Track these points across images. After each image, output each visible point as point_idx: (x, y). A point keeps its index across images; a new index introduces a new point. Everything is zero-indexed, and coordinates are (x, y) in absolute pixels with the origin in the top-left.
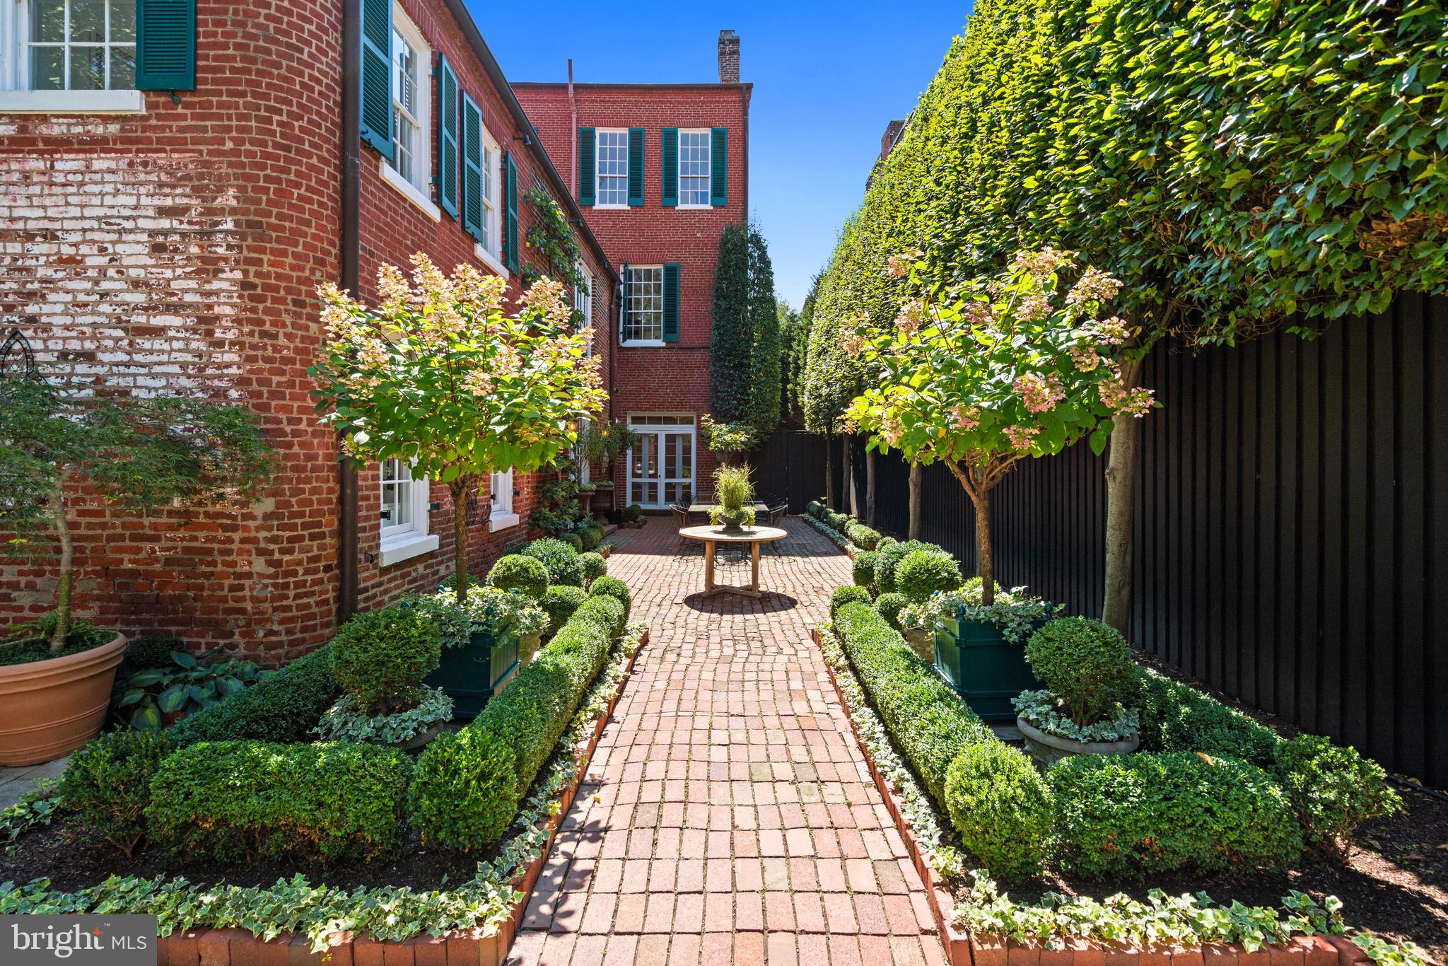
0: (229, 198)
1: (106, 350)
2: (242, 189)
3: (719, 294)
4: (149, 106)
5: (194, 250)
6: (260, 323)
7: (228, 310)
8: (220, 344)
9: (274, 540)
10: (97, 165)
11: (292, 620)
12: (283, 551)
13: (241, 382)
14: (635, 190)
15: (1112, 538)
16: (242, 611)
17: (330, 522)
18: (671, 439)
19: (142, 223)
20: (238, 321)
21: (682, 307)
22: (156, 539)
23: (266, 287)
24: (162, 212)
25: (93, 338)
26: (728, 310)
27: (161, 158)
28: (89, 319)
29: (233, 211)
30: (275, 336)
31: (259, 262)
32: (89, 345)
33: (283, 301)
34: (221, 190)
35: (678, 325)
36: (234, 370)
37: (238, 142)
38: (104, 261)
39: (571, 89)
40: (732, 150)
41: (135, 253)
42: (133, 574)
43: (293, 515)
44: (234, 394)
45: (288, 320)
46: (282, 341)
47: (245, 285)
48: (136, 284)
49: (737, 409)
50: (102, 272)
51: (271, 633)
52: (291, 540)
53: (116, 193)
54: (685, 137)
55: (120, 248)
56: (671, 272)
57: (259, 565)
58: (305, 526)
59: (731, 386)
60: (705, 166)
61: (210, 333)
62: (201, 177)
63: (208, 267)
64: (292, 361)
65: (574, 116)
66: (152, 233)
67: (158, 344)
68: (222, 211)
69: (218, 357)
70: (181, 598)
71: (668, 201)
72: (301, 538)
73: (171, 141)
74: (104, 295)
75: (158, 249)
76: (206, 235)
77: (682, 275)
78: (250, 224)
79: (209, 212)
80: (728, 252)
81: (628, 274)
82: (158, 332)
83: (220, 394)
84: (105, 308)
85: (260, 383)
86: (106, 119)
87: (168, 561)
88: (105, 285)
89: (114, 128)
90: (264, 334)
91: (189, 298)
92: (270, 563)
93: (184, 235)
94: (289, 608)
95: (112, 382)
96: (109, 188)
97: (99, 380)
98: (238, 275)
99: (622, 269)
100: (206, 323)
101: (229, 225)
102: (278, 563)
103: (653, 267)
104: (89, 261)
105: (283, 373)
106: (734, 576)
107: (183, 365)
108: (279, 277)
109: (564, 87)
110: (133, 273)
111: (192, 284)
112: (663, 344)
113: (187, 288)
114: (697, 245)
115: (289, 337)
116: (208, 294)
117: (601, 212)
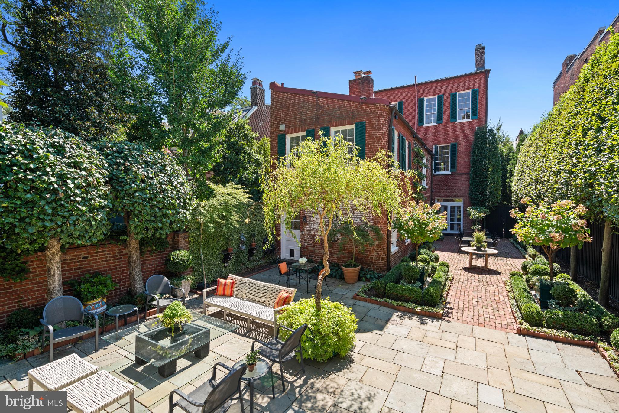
3: (474, 154)
9: (378, 249)
11: (380, 265)
12: (380, 251)
13: (373, 219)
14: (440, 118)
16: (372, 262)
17: (386, 245)
18: (453, 207)
21: (458, 159)
26: (477, 160)
35: (456, 165)
39: (416, 86)
40: (480, 97)
49: (481, 198)
51: (377, 267)
54: (460, 95)
56: (454, 147)
57: (375, 254)
58: (382, 247)
59: (478, 189)
60: (468, 104)
65: (417, 95)
71: (453, 120)
72: (382, 249)
77: (458, 147)
80: (478, 138)
81: (436, 148)
85: (376, 219)
87: (359, 252)
94: (380, 262)
99: (434, 147)
102: (378, 254)
103: (446, 145)
106: (479, 263)
107: (362, 216)
109: (413, 86)
112: (450, 173)
117: (426, 127)
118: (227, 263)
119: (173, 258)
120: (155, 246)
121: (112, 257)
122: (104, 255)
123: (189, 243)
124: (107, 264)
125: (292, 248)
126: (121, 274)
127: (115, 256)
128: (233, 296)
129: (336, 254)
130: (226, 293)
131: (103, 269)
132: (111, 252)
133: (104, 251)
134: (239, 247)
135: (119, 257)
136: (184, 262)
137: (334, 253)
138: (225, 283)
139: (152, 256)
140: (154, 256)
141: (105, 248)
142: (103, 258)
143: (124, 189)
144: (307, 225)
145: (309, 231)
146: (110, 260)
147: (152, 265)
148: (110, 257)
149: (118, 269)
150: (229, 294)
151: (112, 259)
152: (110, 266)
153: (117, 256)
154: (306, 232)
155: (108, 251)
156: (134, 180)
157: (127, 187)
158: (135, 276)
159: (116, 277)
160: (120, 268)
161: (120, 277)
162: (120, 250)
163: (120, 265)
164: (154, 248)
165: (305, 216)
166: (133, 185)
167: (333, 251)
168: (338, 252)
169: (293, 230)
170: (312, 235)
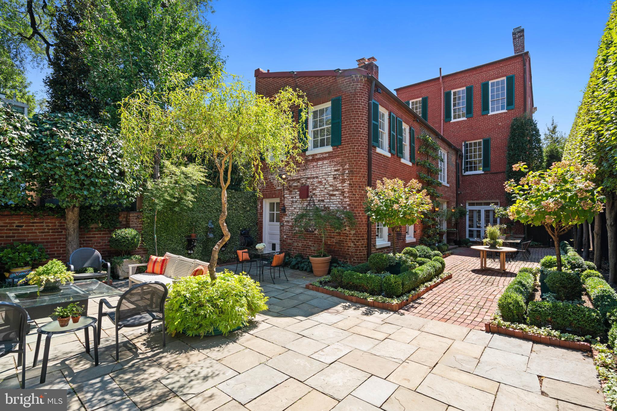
0: (347, 166)
1: (326, 199)
2: (349, 164)
3: (510, 148)
4: (333, 149)
5: (341, 178)
6: (352, 192)
7: (347, 190)
8: (345, 197)
9: (355, 239)
10: (325, 162)
11: (358, 257)
12: (357, 242)
13: (349, 205)
14: (469, 110)
16: (349, 254)
17: (366, 236)
18: (487, 212)
19: (332, 173)
20: (349, 192)
21: (492, 156)
22: (334, 238)
23: (354, 184)
24: (336, 170)
25: (324, 197)
26: (514, 155)
27: (335, 160)
28: (323, 193)
29: (348, 169)
30: (355, 195)
31: (352, 179)
32: (323, 198)
33: (356, 187)
34: (346, 165)
35: (490, 163)
36: (348, 203)
37: (349, 154)
38: (325, 181)
39: (441, 79)
40: (518, 85)
41: (330, 179)
42: (330, 245)
43: (359, 234)
44: (348, 208)
45: (358, 191)
46: (357, 196)
47: (350, 184)
48: (331, 186)
50: (325, 183)
51: (354, 260)
52: (358, 240)
53: (328, 168)
54: (493, 84)
55: (328, 179)
56: (486, 143)
57: (352, 245)
58: (361, 237)
60: (503, 94)
61: (343, 195)
62: (342, 162)
63: (343, 181)
64: (358, 200)
65: (442, 88)
66: (334, 175)
67: (335, 198)
68: (346, 169)
69: (345, 200)
70: (338, 251)
71: (485, 112)
72: (360, 239)
73: (337, 156)
74: (325, 188)
75: (334, 178)
76: (343, 174)
77: (492, 142)
78: (351, 171)
79: (344, 169)
80: (514, 130)
81: (466, 145)
82: (334, 195)
83: (345, 208)
84: (326, 191)
85: (353, 205)
86: (326, 153)
87: (336, 243)
88: (326, 186)
89: (327, 155)
90: (353, 194)
91: (340, 188)
92: (355, 244)
93: (339, 175)
94: (357, 255)
95: (326, 206)
96: (326, 167)
97: (324, 205)
98: (349, 182)
99: (463, 144)
100: (343, 193)
101: (347, 172)
103: (477, 141)
104: (323, 182)
105: (356, 203)
107: (339, 202)
108: (356, 182)
109: (438, 79)
110: (330, 183)
111: (340, 185)
112: (483, 172)
113: (339, 186)
114: (499, 128)
115: (358, 194)
116: (343, 187)
117: (454, 123)
118: (191, 249)
119: (115, 235)
120: (103, 223)
121: (52, 229)
122: (42, 226)
123: (142, 224)
124: (45, 235)
125: (274, 242)
126: (61, 248)
127: (55, 229)
128: (163, 274)
129: (313, 246)
130: (155, 271)
131: (40, 240)
132: (50, 224)
133: (42, 223)
134: (207, 235)
135: (60, 230)
136: (128, 240)
137: (311, 246)
138: (156, 259)
139: (100, 234)
140: (103, 234)
141: (43, 219)
142: (40, 229)
143: (46, 152)
144: (286, 215)
145: (288, 222)
146: (49, 232)
147: (100, 243)
148: (48, 229)
149: (58, 243)
150: (159, 272)
151: (51, 231)
152: (48, 239)
153: (58, 229)
154: (285, 224)
155: (46, 223)
156: (58, 144)
157: (49, 151)
158: (70, 249)
159: (55, 251)
160: (60, 242)
161: (60, 251)
162: (61, 223)
163: (61, 238)
164: (100, 225)
165: (284, 206)
166: (55, 149)
167: (310, 243)
168: (315, 244)
169: (275, 223)
170: (291, 226)
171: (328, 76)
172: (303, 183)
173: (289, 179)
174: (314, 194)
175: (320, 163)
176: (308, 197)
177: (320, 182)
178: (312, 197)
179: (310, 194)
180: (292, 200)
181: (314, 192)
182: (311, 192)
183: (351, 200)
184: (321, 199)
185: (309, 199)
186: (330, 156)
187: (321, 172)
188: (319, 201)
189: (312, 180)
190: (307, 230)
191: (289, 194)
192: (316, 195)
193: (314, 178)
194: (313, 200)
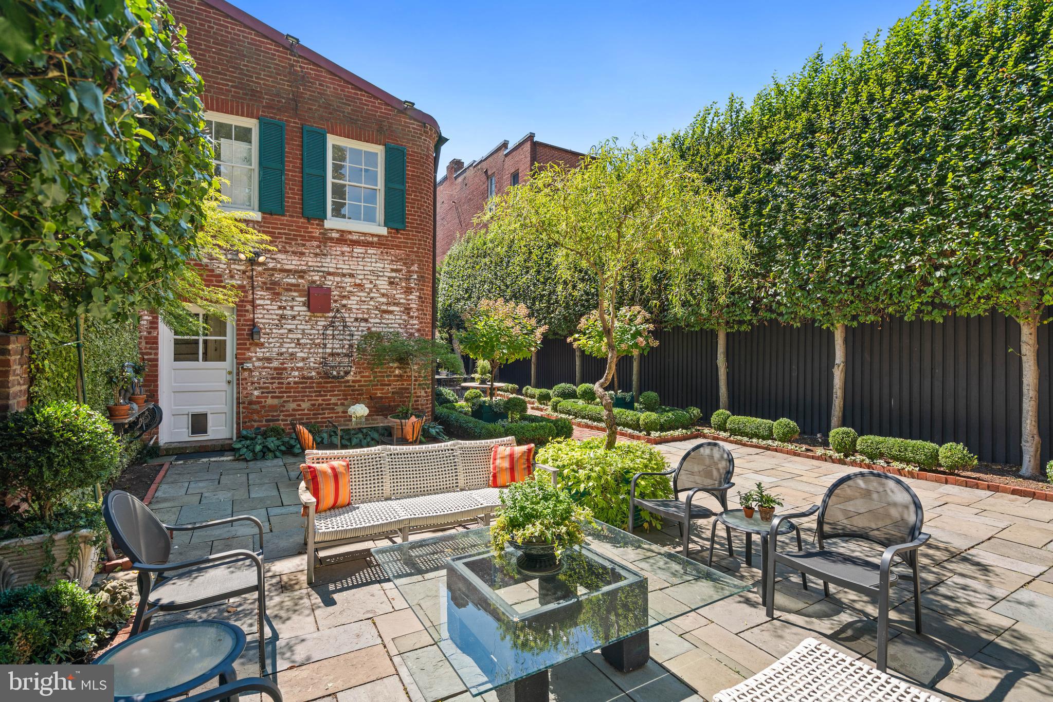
0: (415, 268)
1: (372, 318)
2: (419, 265)
4: (389, 233)
5: (404, 284)
7: (415, 306)
8: (412, 317)
10: (369, 251)
13: (418, 330)
15: (635, 377)
19: (386, 274)
20: (418, 310)
22: (390, 385)
23: (425, 298)
24: (393, 270)
25: (368, 313)
27: (392, 252)
28: (366, 307)
29: (417, 272)
31: (423, 290)
32: (366, 316)
34: (413, 264)
36: (416, 327)
37: (418, 248)
38: (372, 286)
41: (383, 284)
42: (381, 398)
44: (416, 335)
45: (429, 309)
46: (428, 316)
47: (420, 297)
48: (383, 295)
50: (371, 290)
53: (376, 262)
55: (377, 282)
61: (409, 313)
62: (406, 259)
63: (408, 291)
66: (389, 278)
67: (391, 317)
68: (413, 272)
69: (411, 322)
73: (396, 246)
74: (372, 298)
75: (391, 283)
76: (408, 279)
78: (422, 277)
79: (409, 272)
82: (391, 312)
83: (412, 334)
84: (372, 303)
86: (373, 235)
87: (393, 393)
88: (372, 295)
89: (375, 239)
90: (424, 314)
91: (402, 301)
93: (400, 279)
94: (428, 408)
95: (373, 329)
96: (374, 260)
97: (369, 328)
98: (418, 294)
100: (407, 310)
101: (415, 277)
104: (366, 286)
107: (399, 324)
108: (427, 295)
110: (382, 291)
111: (403, 296)
113: (401, 297)
116: (409, 300)
125: (200, 410)
129: (342, 404)
144: (261, 345)
145: (269, 360)
154: (257, 364)
165: (254, 325)
167: (334, 400)
168: (346, 399)
169: (201, 363)
170: (275, 369)
171: (377, 98)
172: (314, 282)
173: (271, 265)
174: (344, 306)
175: (358, 250)
176: (329, 310)
177: (360, 286)
178: (338, 311)
179: (333, 305)
180: (280, 312)
181: (344, 302)
182: (336, 301)
183: (421, 323)
184: (360, 316)
185: (331, 314)
186: (380, 243)
187: (362, 268)
188: (356, 320)
189: (338, 279)
190: (327, 375)
191: (272, 300)
192: (350, 309)
193: (344, 275)
194: (343, 320)
